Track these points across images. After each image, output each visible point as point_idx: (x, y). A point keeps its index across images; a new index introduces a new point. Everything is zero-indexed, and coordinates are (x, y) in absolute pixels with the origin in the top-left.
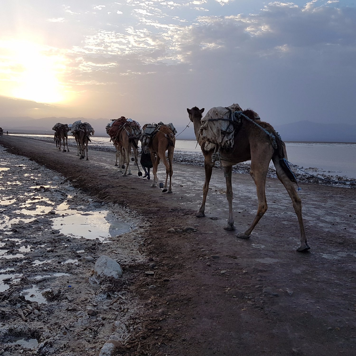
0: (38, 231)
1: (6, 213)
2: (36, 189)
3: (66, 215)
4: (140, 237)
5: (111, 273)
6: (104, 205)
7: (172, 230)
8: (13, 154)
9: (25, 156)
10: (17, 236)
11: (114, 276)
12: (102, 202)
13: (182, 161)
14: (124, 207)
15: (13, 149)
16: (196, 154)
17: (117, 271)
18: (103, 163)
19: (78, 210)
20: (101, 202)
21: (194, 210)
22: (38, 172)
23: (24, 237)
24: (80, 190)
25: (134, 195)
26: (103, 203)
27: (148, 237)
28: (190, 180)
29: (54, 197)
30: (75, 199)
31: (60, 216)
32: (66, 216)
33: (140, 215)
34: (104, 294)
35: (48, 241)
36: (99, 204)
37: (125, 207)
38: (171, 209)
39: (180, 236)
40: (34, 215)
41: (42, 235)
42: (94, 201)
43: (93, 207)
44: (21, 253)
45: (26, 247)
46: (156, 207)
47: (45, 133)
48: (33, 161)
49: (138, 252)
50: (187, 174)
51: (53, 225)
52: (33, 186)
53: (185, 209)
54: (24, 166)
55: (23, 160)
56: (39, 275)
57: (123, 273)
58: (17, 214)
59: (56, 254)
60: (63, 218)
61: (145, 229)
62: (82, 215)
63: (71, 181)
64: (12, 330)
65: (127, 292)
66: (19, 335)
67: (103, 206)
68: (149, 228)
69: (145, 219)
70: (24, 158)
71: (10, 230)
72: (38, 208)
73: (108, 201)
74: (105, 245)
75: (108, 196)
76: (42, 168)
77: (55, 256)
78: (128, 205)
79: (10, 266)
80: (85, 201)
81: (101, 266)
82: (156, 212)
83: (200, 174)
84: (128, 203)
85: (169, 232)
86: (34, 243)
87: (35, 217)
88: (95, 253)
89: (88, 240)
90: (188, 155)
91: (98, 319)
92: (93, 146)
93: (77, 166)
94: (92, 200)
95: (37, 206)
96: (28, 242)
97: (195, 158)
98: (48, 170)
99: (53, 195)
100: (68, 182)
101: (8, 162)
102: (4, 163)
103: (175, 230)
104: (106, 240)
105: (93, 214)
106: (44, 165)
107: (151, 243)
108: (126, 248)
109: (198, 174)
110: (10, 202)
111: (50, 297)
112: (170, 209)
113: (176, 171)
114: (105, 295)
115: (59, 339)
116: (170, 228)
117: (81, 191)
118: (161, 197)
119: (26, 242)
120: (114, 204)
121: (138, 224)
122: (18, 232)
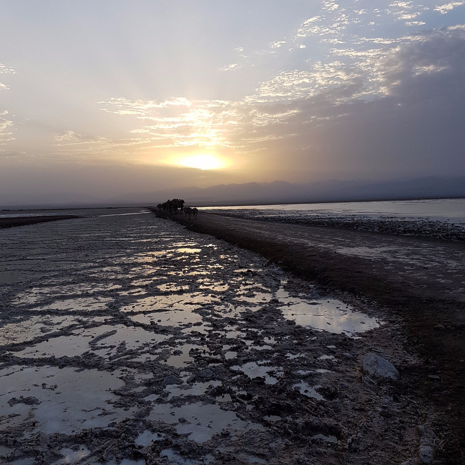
0: (271, 321)
1: (227, 300)
2: (242, 273)
3: (291, 303)
4: (399, 335)
5: (386, 373)
6: (330, 293)
7: (441, 327)
8: (195, 232)
9: (209, 234)
10: (253, 325)
11: (392, 377)
12: (327, 288)
13: (405, 232)
14: (357, 296)
15: (192, 226)
16: (422, 221)
17: (394, 372)
18: (303, 240)
19: (301, 299)
20: (325, 289)
21: (460, 302)
22: (233, 253)
23: (261, 327)
24: (292, 273)
25: (364, 280)
26: (328, 290)
27: (410, 334)
28: (434, 260)
29: (267, 283)
30: (291, 285)
31: (286, 305)
32: (291, 305)
33: (384, 307)
34: (390, 396)
35: (289, 332)
36: (324, 291)
37: (359, 296)
38: (426, 300)
39: (455, 335)
40: (257, 303)
41: (278, 326)
42: (317, 288)
43: (317, 295)
44: (268, 345)
45: (270, 339)
46: (403, 297)
47: (213, 204)
48: (221, 240)
49: (405, 352)
50: (424, 251)
51: (283, 315)
52: (236, 270)
53: (445, 300)
54: (213, 246)
55: (209, 239)
56: (301, 369)
57: (400, 375)
58: (240, 302)
59: (306, 348)
60: (289, 307)
61: (401, 325)
62: (309, 304)
63: (276, 263)
64: (309, 423)
65: (415, 396)
66: (316, 429)
67: (328, 293)
68: (405, 324)
69: (393, 312)
70: (209, 236)
71: (241, 319)
72: (256, 295)
73: (333, 288)
74: (358, 341)
75: (330, 281)
76: (236, 249)
77: (307, 350)
78: (361, 293)
79: (265, 357)
80: (305, 287)
81: (371, 365)
82: (405, 303)
83: (444, 251)
84: (361, 291)
85: (438, 329)
86: (275, 334)
87: (260, 305)
88: (350, 350)
89: (334, 334)
90: (408, 222)
91: (395, 421)
92: (275, 217)
93: (275, 245)
94: (315, 287)
95: (255, 293)
96: (268, 332)
97: (423, 227)
98: (242, 250)
99: (265, 280)
100: (272, 264)
101: (195, 242)
102: (191, 244)
103: (445, 327)
104: (353, 335)
105: (321, 304)
106: (236, 245)
107: (417, 342)
108: (387, 347)
109: (442, 251)
110: (224, 288)
111: (327, 394)
112: (424, 299)
113: (407, 247)
114: (391, 398)
115: (363, 438)
116: (436, 325)
117: (293, 275)
118: (403, 284)
119: (267, 332)
120: (342, 291)
121: (386, 318)
122: (253, 322)
